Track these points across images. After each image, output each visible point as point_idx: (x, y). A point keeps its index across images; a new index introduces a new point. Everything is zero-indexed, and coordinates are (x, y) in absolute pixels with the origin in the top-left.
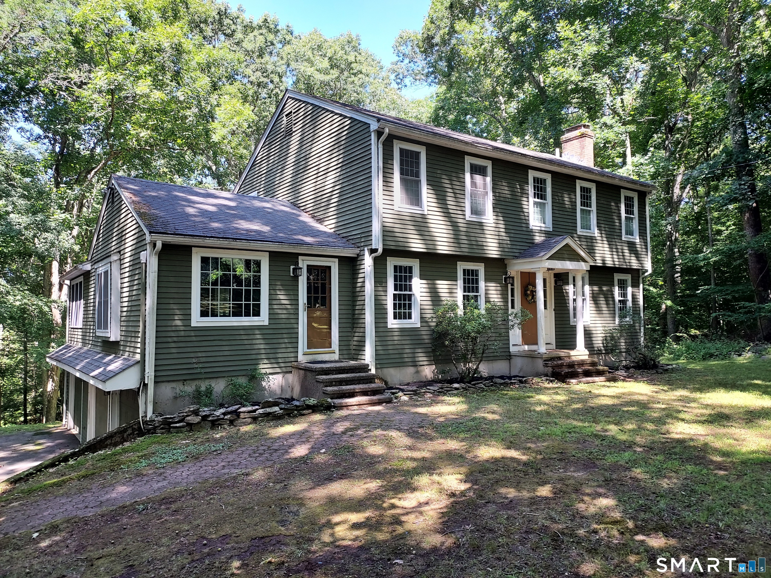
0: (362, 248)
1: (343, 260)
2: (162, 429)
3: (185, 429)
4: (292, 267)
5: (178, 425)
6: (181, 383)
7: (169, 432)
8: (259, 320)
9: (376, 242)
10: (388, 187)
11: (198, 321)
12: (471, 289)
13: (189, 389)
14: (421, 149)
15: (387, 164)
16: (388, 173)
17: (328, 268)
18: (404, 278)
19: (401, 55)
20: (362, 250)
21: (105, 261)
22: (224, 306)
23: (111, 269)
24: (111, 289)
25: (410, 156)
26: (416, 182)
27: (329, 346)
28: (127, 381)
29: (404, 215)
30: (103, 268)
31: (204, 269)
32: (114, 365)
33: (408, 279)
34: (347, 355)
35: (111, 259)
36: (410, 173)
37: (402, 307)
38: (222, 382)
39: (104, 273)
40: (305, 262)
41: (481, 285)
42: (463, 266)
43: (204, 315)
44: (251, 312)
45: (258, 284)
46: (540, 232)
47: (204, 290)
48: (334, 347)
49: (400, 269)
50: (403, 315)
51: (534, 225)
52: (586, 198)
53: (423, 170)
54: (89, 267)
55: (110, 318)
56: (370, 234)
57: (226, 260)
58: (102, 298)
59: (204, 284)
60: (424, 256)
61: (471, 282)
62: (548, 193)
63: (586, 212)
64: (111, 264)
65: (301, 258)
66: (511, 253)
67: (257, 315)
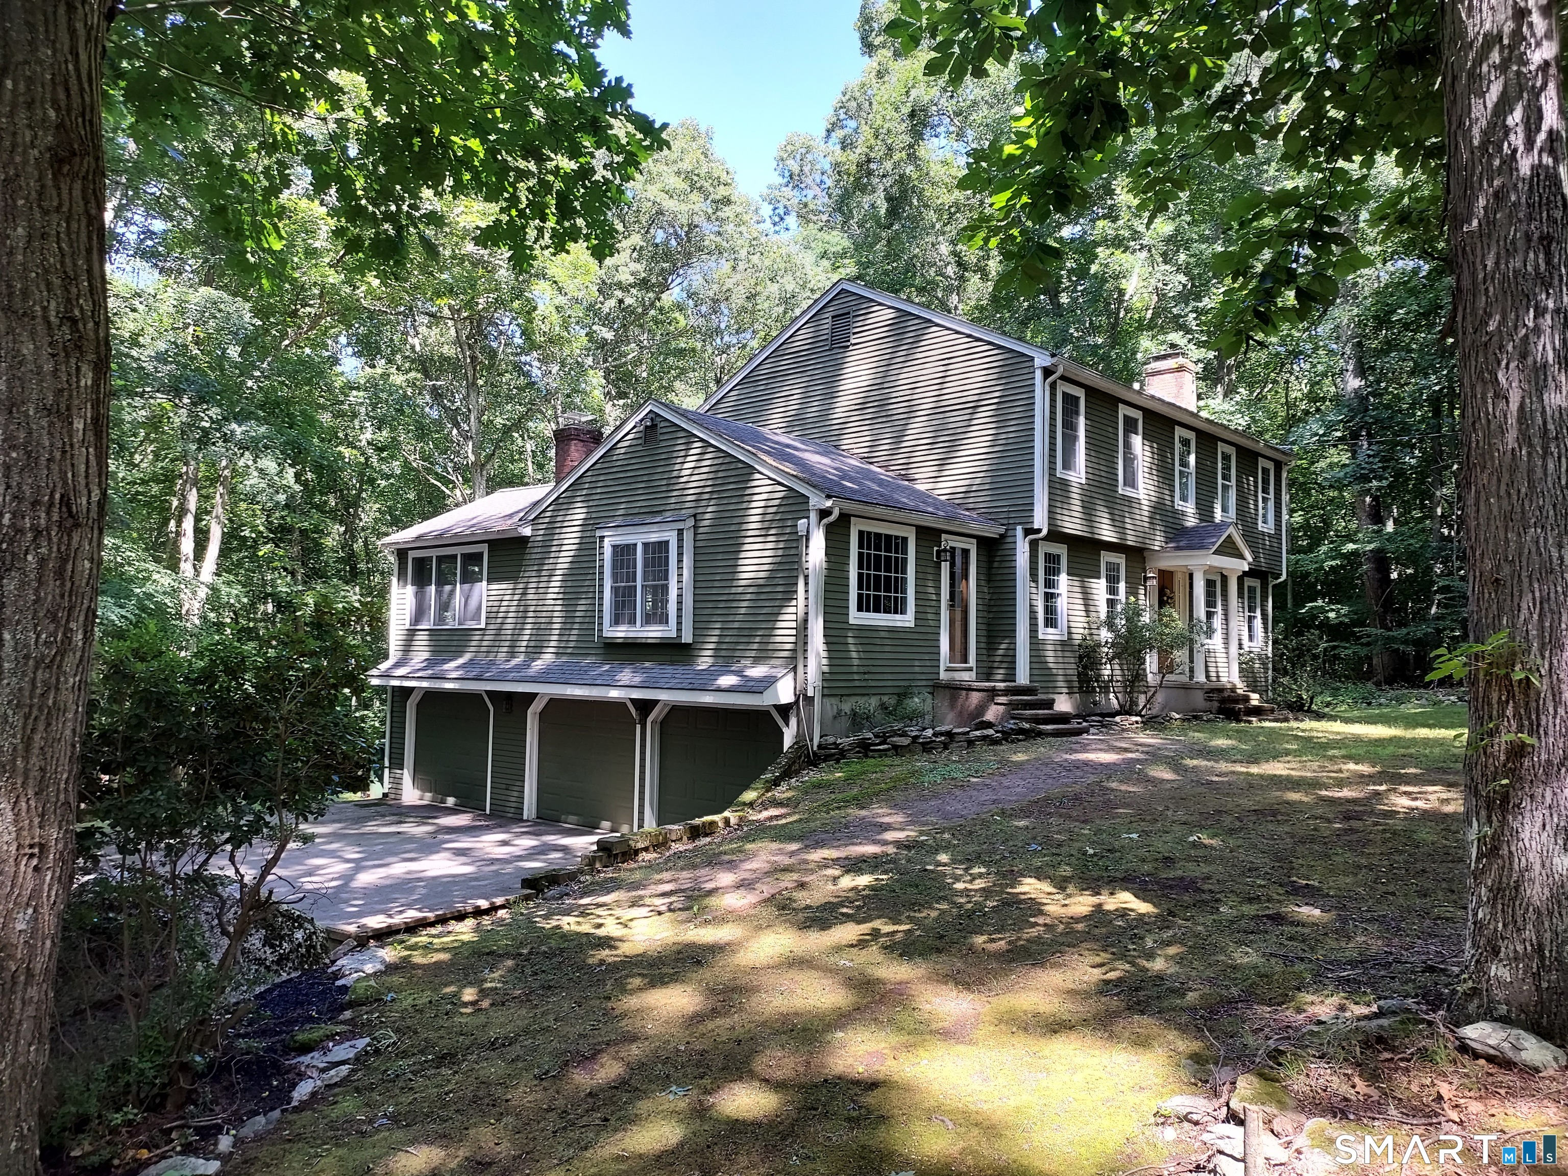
1: (984, 542)
2: (857, 752)
3: (890, 753)
4: (936, 549)
5: (881, 747)
6: (839, 698)
7: (866, 756)
8: (907, 620)
9: (1040, 520)
10: (1053, 444)
11: (856, 617)
12: (1112, 590)
13: (846, 707)
14: (1080, 393)
15: (1053, 412)
16: (1053, 426)
17: (966, 552)
18: (1052, 570)
19: (787, 174)
20: (1010, 528)
21: (655, 528)
22: (877, 598)
23: (680, 540)
24: (680, 568)
25: (1070, 402)
26: (1075, 438)
27: (966, 662)
28: (785, 693)
29: (1065, 483)
30: (640, 537)
31: (861, 546)
32: (757, 671)
33: (1056, 572)
34: (986, 673)
35: (680, 525)
36: (1070, 425)
37: (1050, 611)
38: (874, 702)
39: (645, 545)
40: (948, 542)
41: (1122, 586)
42: (1106, 557)
43: (860, 609)
44: (898, 607)
45: (904, 571)
46: (1183, 514)
47: (860, 576)
48: (972, 662)
49: (1050, 558)
50: (1051, 622)
51: (1179, 504)
52: (1226, 468)
53: (1082, 422)
54: (527, 531)
55: (679, 610)
56: (1029, 508)
57: (878, 536)
58: (635, 581)
59: (860, 567)
60: (1072, 541)
61: (1112, 580)
62: (1192, 459)
63: (1225, 488)
64: (680, 532)
65: (944, 536)
66: (1158, 542)
67: (903, 612)
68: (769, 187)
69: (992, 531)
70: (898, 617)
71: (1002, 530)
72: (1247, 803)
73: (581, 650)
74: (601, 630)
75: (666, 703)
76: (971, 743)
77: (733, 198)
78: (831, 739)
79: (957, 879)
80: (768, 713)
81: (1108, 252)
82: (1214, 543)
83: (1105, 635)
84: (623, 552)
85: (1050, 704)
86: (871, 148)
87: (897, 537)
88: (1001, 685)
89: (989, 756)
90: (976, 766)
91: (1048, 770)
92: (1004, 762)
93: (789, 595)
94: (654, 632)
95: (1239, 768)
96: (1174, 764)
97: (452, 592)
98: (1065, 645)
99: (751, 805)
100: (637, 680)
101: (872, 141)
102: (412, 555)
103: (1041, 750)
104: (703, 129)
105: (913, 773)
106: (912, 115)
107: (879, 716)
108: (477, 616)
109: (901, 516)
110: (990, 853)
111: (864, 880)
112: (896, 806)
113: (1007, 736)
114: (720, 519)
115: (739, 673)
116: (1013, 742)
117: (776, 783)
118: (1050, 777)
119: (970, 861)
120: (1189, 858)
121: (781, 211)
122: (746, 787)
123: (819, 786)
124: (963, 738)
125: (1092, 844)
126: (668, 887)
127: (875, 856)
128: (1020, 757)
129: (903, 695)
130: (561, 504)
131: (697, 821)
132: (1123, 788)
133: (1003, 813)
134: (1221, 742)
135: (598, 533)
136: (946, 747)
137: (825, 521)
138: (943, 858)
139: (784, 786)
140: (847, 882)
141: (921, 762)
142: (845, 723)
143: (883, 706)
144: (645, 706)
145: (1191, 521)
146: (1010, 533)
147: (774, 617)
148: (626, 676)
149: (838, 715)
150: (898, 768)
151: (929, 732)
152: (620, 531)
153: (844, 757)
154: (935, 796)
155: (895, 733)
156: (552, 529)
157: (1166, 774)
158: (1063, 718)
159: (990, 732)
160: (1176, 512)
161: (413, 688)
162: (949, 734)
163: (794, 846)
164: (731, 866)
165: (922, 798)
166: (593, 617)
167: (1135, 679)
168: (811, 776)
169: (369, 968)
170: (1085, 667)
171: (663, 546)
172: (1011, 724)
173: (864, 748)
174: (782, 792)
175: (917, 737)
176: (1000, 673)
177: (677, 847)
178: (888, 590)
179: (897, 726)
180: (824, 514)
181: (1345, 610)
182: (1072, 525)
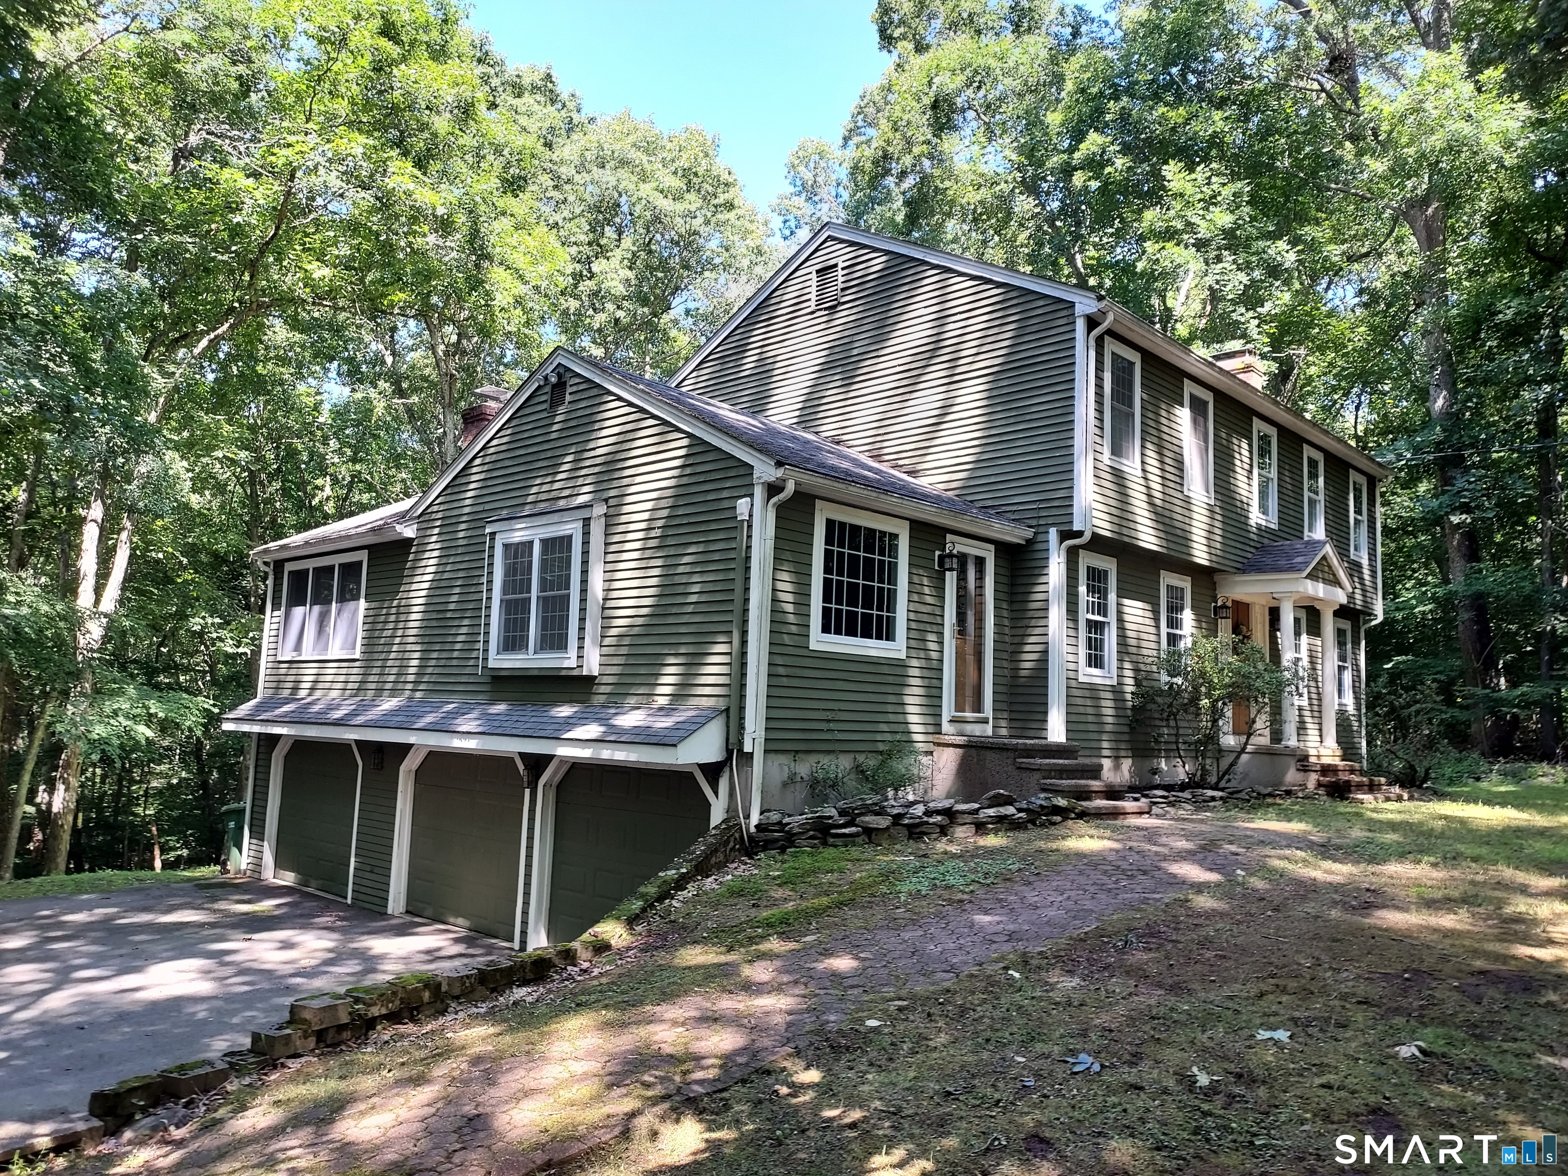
0: (1041, 529)
1: (1004, 550)
2: (811, 838)
3: (859, 840)
4: (937, 553)
5: (846, 831)
6: (791, 756)
7: (825, 844)
8: (894, 648)
9: (1081, 519)
11: (819, 640)
12: (1175, 622)
13: (804, 769)
14: (1134, 357)
15: (1099, 379)
16: (1099, 396)
17: (980, 562)
18: (1097, 591)
19: (799, 183)
20: (1040, 531)
21: (556, 518)
22: (851, 615)
23: (586, 534)
24: (584, 572)
25: (1122, 367)
26: (1128, 415)
27: (978, 708)
28: (711, 746)
30: (538, 532)
31: (829, 541)
33: (1101, 592)
34: (1006, 727)
35: (588, 514)
36: (1121, 398)
37: (1094, 646)
38: (845, 763)
39: (544, 542)
40: (956, 545)
41: (1186, 617)
42: (1167, 579)
43: (826, 629)
44: (885, 632)
45: (893, 581)
47: (827, 583)
48: (988, 710)
49: (1094, 575)
50: (1095, 659)
51: (1257, 517)
52: (1313, 478)
53: (1137, 395)
54: (409, 532)
55: (582, 630)
56: (1067, 503)
57: (855, 529)
58: (529, 591)
59: (828, 570)
60: (1123, 553)
61: (1175, 609)
62: (1273, 461)
63: (1313, 502)
64: (587, 522)
65: (949, 537)
66: (1232, 562)
67: (890, 637)
68: (781, 197)
69: (1015, 534)
70: (883, 643)
71: (1029, 533)
73: (463, 686)
74: (486, 659)
75: (563, 760)
76: (980, 827)
77: (736, 203)
78: (774, 817)
80: (690, 776)
81: (1157, 247)
82: (1307, 564)
83: (1167, 680)
84: (517, 554)
85: (1095, 772)
86: (888, 142)
87: (883, 533)
88: (1026, 743)
90: (988, 865)
92: (1029, 860)
94: (548, 662)
97: (328, 612)
98: (1115, 691)
99: (629, 921)
101: (890, 135)
102: (289, 567)
104: (709, 137)
105: (887, 879)
106: (935, 106)
107: (851, 783)
108: (351, 643)
109: (892, 502)
110: (995, 1074)
113: (1035, 817)
116: (1042, 825)
117: (682, 883)
118: (1102, 887)
121: (792, 224)
124: (969, 818)
129: (888, 754)
130: (451, 494)
133: (1024, 962)
135: (489, 530)
136: (943, 831)
137: (774, 500)
139: (691, 891)
141: (904, 856)
142: (800, 793)
143: (858, 770)
144: (536, 764)
145: (1273, 540)
146: (1040, 538)
149: (791, 780)
150: (866, 867)
151: (919, 810)
152: (514, 525)
153: (792, 845)
154: (914, 922)
155: (868, 810)
156: (438, 528)
158: (1115, 791)
159: (1010, 810)
160: (1253, 526)
161: (279, 737)
162: (949, 813)
165: (893, 924)
166: (476, 641)
170: (1141, 723)
171: (565, 542)
172: (1039, 799)
173: (822, 831)
175: (899, 816)
176: (1024, 728)
178: (868, 604)
179: (873, 799)
180: (774, 488)
182: (1124, 530)
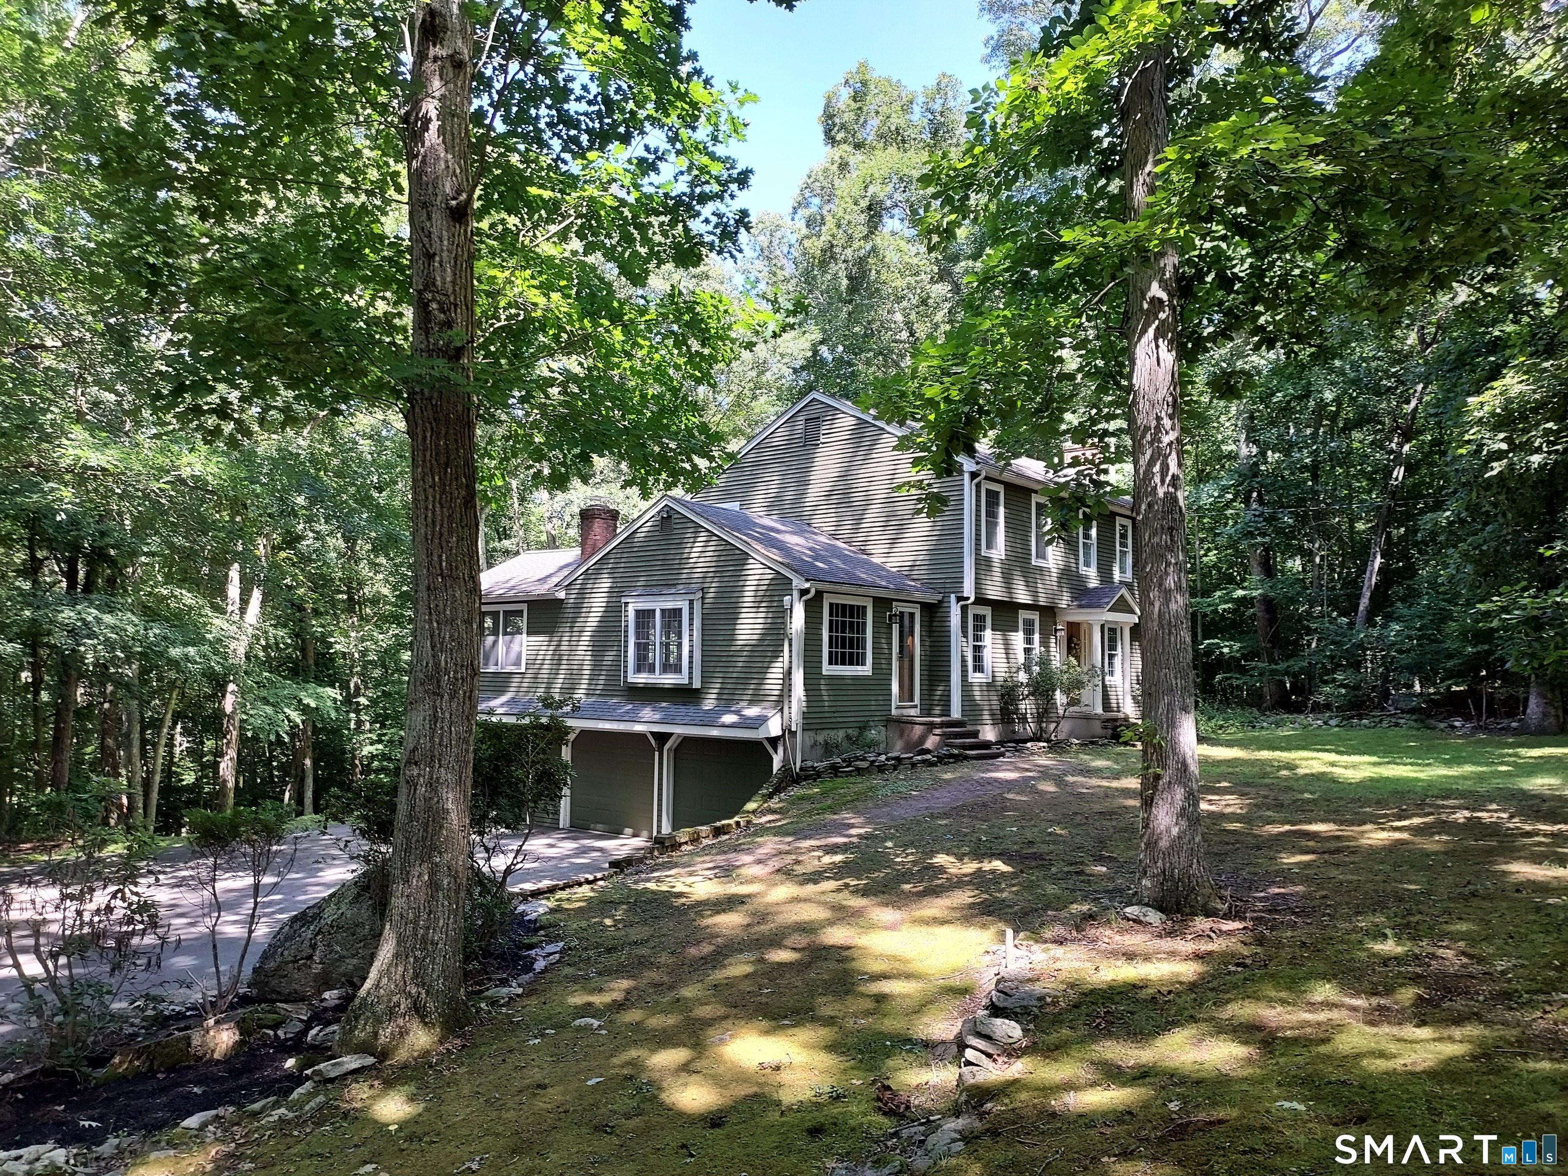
1: (925, 608)
2: (830, 773)
3: (854, 774)
4: (888, 614)
5: (847, 769)
6: (815, 732)
7: (836, 776)
8: (866, 670)
9: (969, 590)
10: (978, 530)
11: (827, 669)
12: (1029, 641)
13: (820, 738)
14: (1000, 488)
15: (978, 506)
16: (978, 516)
17: (912, 615)
18: (979, 627)
19: (758, 248)
20: (946, 596)
21: (670, 598)
22: (843, 654)
23: (691, 608)
24: (691, 630)
25: (992, 497)
26: (996, 524)
27: (912, 700)
28: (774, 728)
29: (988, 560)
30: (659, 605)
31: (831, 615)
32: (753, 712)
33: (982, 628)
34: (927, 710)
35: (691, 597)
36: (992, 514)
37: (978, 659)
38: (841, 734)
39: (663, 611)
40: (897, 608)
41: (1036, 637)
42: (1023, 615)
43: (830, 663)
44: (860, 660)
45: (864, 632)
46: (1087, 577)
47: (831, 637)
48: (917, 701)
49: (977, 617)
50: (979, 668)
51: (1083, 570)
52: (1123, 536)
53: (1002, 510)
54: (562, 595)
55: (691, 662)
56: (960, 581)
57: (844, 606)
58: (654, 638)
59: (831, 631)
60: (995, 605)
61: (1029, 632)
62: (1094, 532)
63: (1123, 554)
64: (691, 602)
65: (894, 604)
66: (1064, 601)
67: (864, 664)
69: (932, 598)
70: (859, 668)
71: (940, 597)
72: (1097, 807)
73: (607, 692)
74: (626, 677)
75: (679, 735)
76: (914, 765)
78: (809, 764)
79: (897, 856)
80: (761, 744)
82: (1109, 602)
83: (1023, 677)
84: (644, 617)
85: (975, 734)
86: (833, 236)
87: (858, 607)
88: (938, 720)
89: (926, 774)
90: (917, 782)
91: (968, 785)
92: (937, 780)
93: (776, 654)
94: (669, 680)
95: (1105, 783)
96: (1059, 780)
97: (495, 643)
98: (990, 685)
99: (754, 812)
100: (657, 717)
101: (835, 230)
103: (964, 771)
105: (871, 789)
106: (870, 208)
107: (845, 744)
108: (518, 663)
109: (861, 591)
110: (920, 841)
111: (838, 858)
112: (858, 813)
113: (942, 760)
114: (722, 593)
115: (737, 712)
116: (944, 764)
117: (771, 796)
118: (968, 790)
119: (906, 846)
120: (1043, 842)
122: (749, 800)
123: (802, 798)
124: (908, 761)
125: (986, 833)
126: (711, 865)
127: (845, 844)
128: (948, 776)
129: (863, 728)
130: (591, 575)
131: (718, 824)
132: (1018, 798)
133: (932, 816)
134: (1100, 763)
135: (623, 600)
136: (895, 768)
137: (804, 598)
138: (889, 844)
139: (776, 799)
140: (827, 859)
141: (877, 780)
142: (819, 751)
143: (848, 737)
144: (662, 738)
145: (1093, 583)
146: (945, 600)
147: (765, 670)
148: (647, 713)
149: (813, 746)
150: (859, 785)
151: (883, 758)
152: (642, 599)
153: (820, 777)
154: (886, 805)
155: (857, 759)
156: (582, 594)
157: (1049, 787)
158: (987, 745)
159: (929, 757)
160: (1079, 576)
162: (898, 759)
163: (790, 839)
164: (749, 851)
165: (877, 806)
166: (618, 666)
167: (1045, 713)
168: (795, 791)
169: (541, 910)
170: (1006, 703)
171: (677, 612)
172: (944, 751)
173: (835, 770)
174: (774, 803)
175: (874, 761)
176: (937, 710)
177: (705, 842)
178: (851, 647)
179: (859, 753)
180: (804, 592)
181: (1237, 646)
182: (994, 592)
